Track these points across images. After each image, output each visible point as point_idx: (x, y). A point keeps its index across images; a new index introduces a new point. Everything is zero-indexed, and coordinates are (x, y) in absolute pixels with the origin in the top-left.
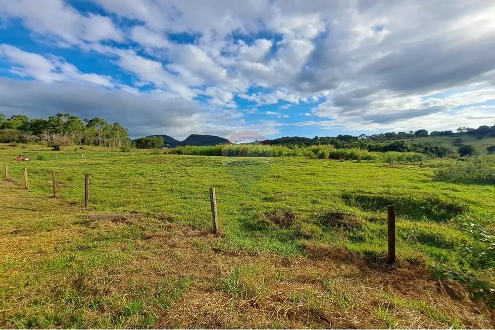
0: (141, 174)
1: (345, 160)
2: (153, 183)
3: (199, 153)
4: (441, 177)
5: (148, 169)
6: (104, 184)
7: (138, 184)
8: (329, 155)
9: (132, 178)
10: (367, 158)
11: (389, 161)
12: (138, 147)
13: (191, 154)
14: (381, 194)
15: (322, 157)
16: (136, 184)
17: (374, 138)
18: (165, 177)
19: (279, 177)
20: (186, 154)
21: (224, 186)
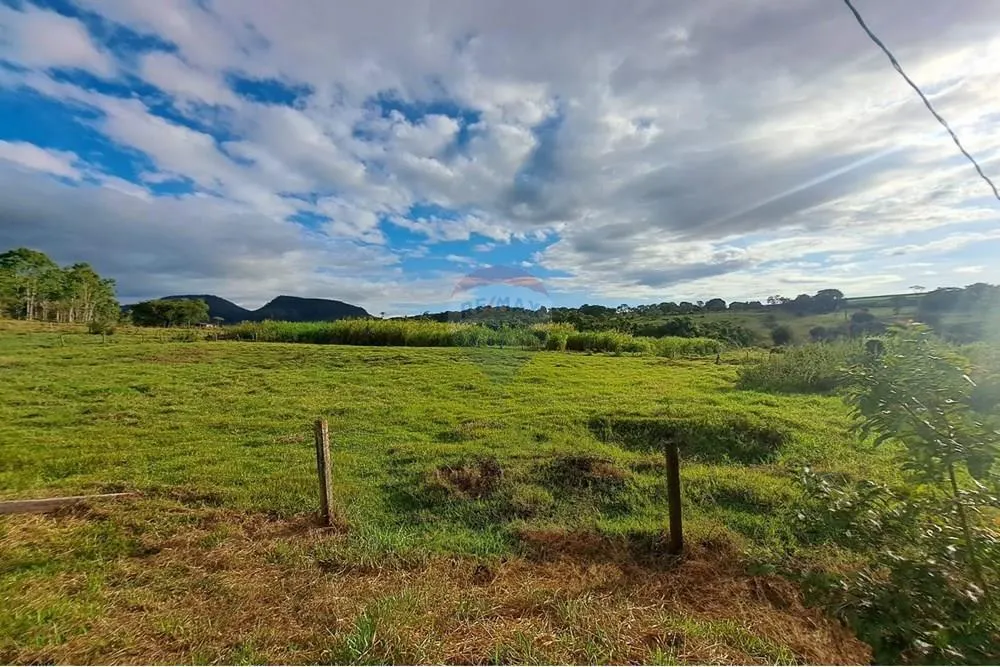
0: (143, 390)
1: (595, 352)
2: (173, 411)
3: (295, 338)
4: (748, 382)
5: (159, 375)
6: (30, 416)
7: (131, 412)
8: (565, 342)
9: (116, 400)
10: (632, 349)
11: (667, 353)
12: (137, 321)
13: (277, 340)
14: (657, 416)
15: (553, 346)
16: (125, 415)
17: (642, 311)
18: (206, 394)
19: (471, 388)
20: (263, 339)
21: (353, 411)
